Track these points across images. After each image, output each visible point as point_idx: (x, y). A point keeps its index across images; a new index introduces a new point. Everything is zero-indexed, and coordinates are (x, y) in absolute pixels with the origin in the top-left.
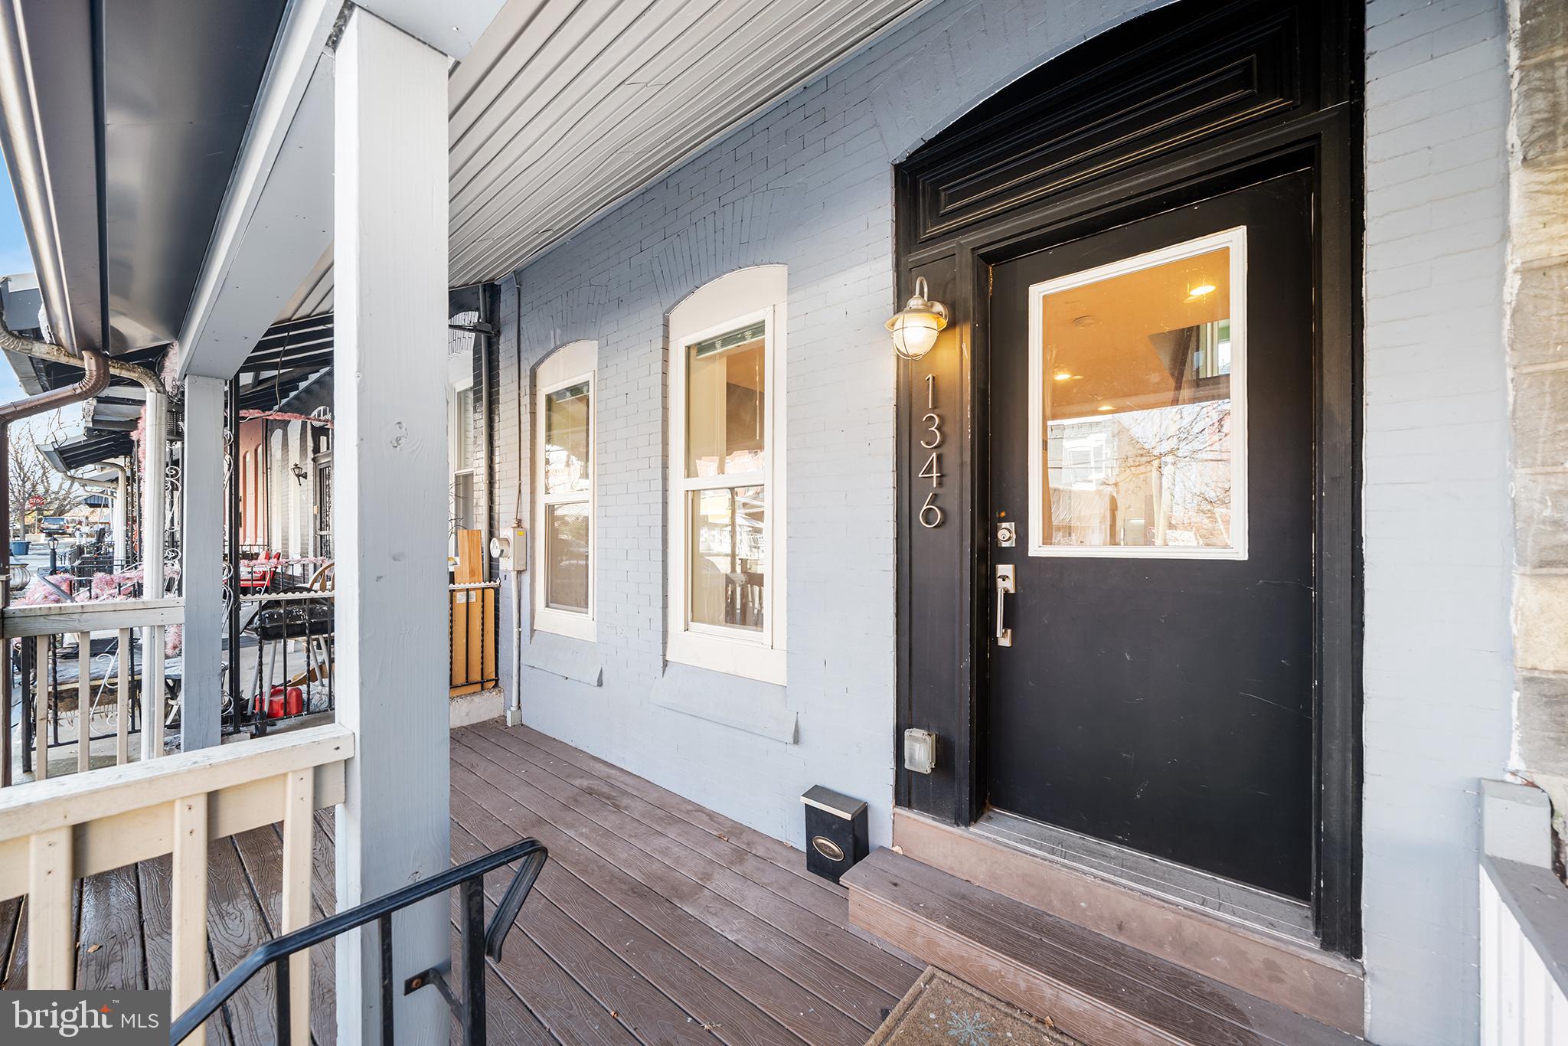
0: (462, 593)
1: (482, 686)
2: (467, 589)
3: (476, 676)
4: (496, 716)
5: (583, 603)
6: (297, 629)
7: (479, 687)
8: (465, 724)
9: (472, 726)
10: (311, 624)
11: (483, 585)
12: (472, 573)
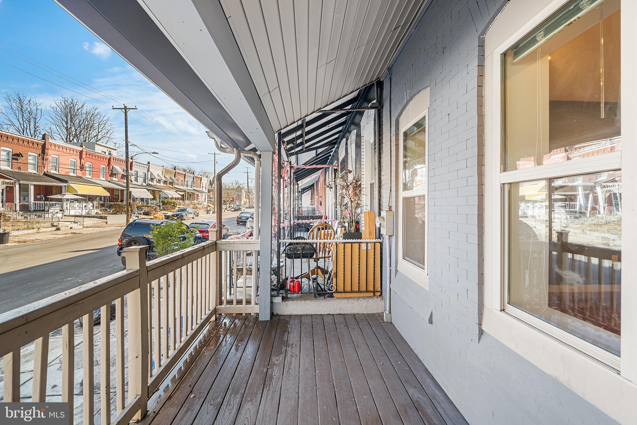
0: (364, 244)
1: (374, 294)
2: (367, 242)
3: (371, 288)
4: (380, 312)
5: (422, 262)
6: (298, 255)
7: (372, 294)
8: (365, 313)
9: (368, 314)
10: (303, 254)
11: (374, 240)
12: (370, 233)
